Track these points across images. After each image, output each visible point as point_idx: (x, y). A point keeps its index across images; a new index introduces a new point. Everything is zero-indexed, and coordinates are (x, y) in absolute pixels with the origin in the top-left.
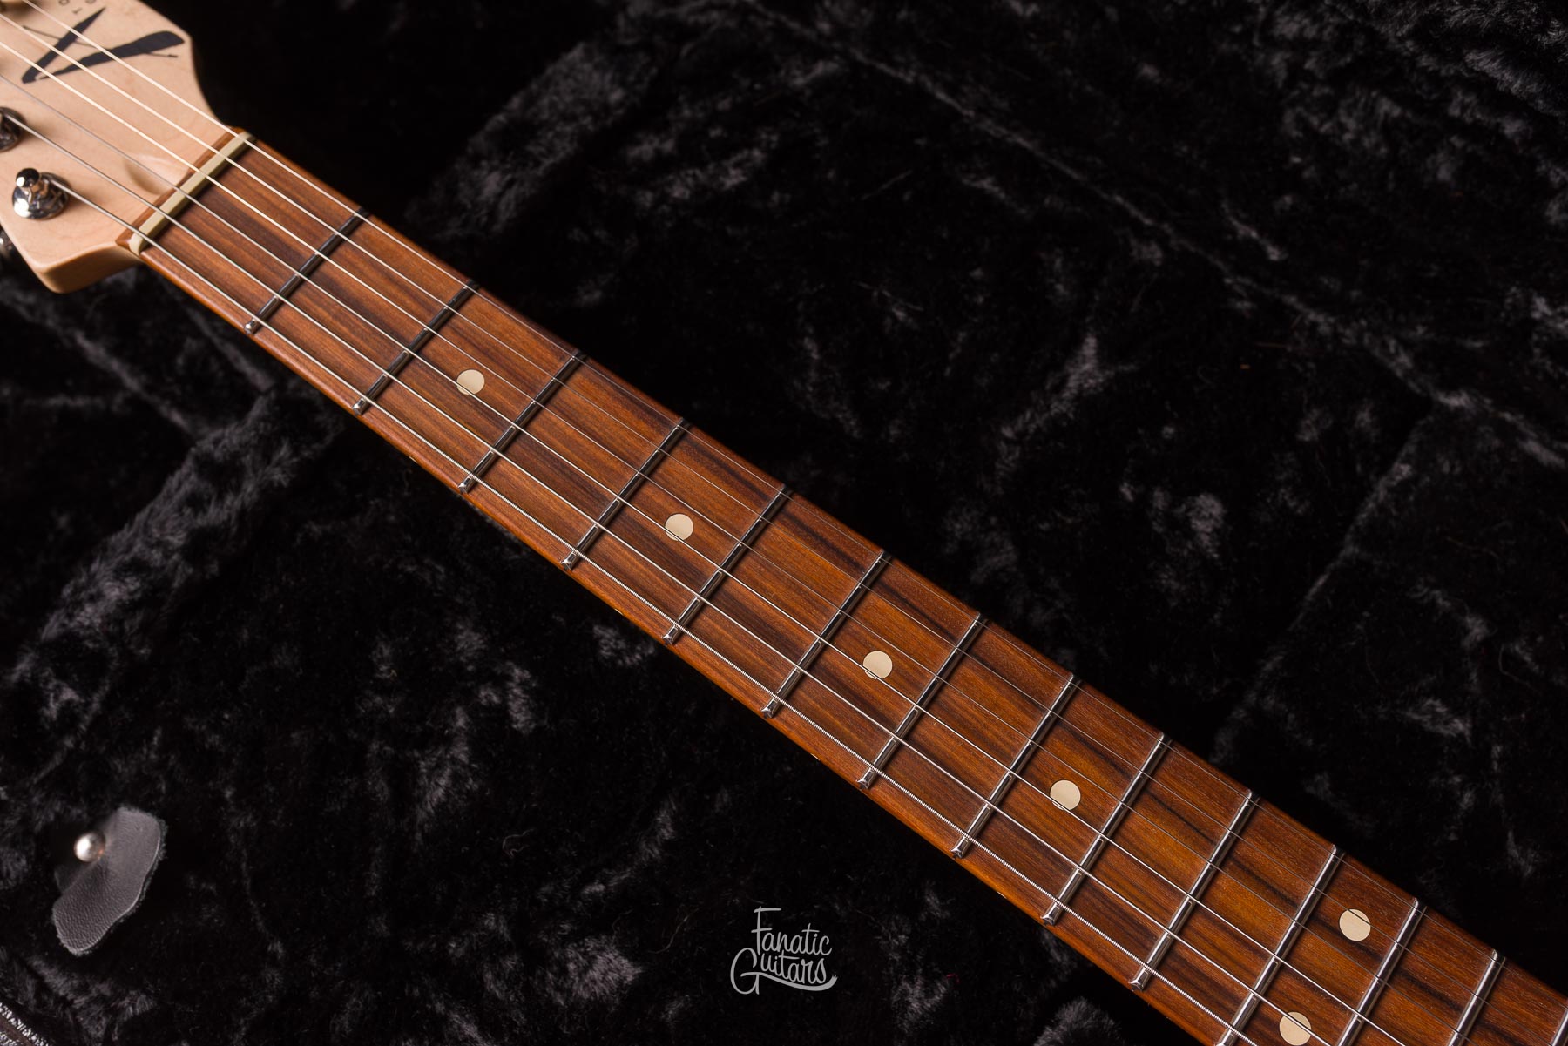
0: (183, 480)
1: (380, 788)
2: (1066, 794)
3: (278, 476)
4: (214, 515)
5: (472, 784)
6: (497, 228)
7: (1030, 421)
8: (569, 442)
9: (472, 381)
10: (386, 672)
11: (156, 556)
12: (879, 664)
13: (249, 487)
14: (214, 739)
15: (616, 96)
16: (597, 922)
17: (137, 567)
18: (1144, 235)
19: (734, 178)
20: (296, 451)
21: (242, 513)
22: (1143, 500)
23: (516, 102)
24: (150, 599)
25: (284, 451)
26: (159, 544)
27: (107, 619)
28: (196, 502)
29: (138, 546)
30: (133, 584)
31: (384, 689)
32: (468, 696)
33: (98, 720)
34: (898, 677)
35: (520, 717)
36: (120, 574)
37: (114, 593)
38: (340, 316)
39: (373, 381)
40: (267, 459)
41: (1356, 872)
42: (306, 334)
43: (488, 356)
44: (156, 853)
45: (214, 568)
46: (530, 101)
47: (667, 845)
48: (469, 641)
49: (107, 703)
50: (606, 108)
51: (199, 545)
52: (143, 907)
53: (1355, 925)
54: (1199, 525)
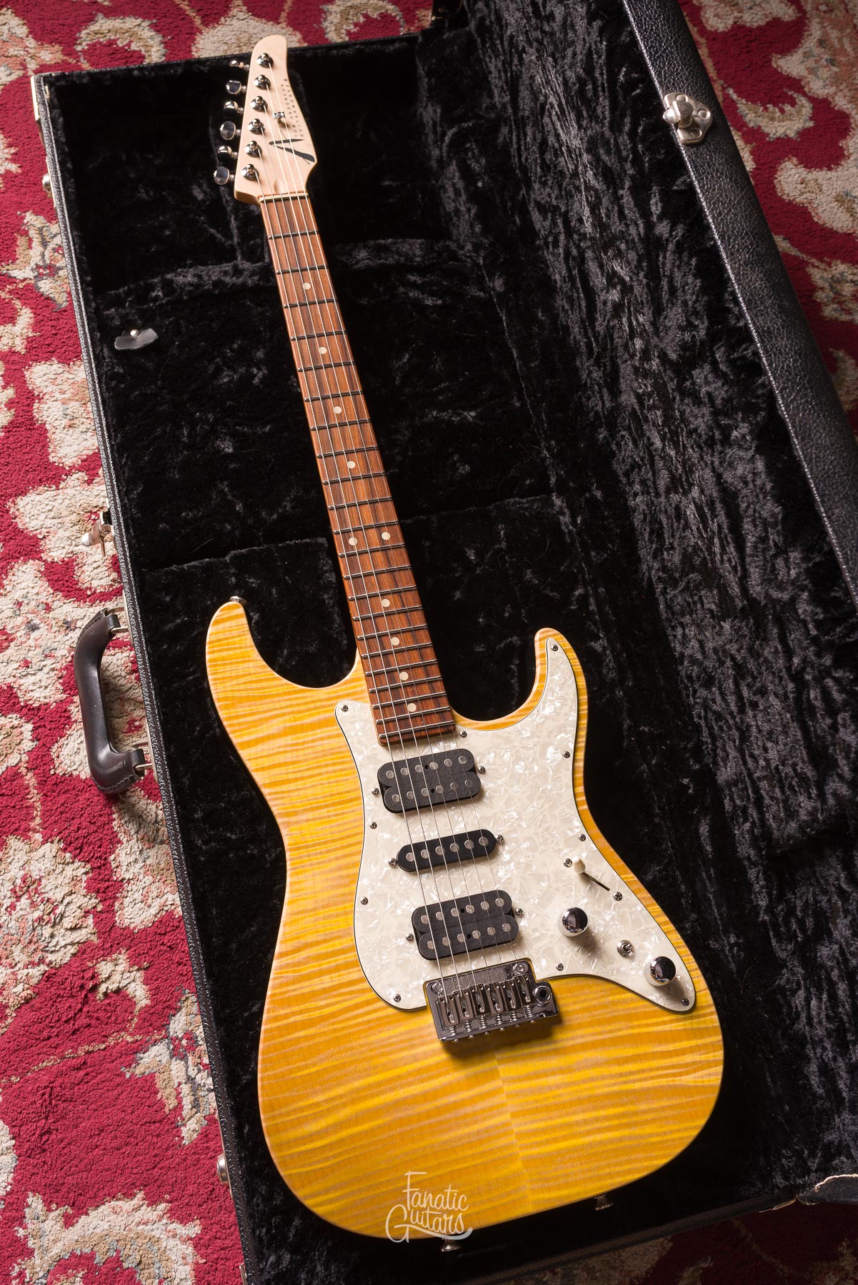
0: (227, 267)
1: (211, 368)
2: (351, 465)
3: (250, 282)
4: (227, 279)
5: (232, 386)
6: (356, 267)
7: (445, 416)
8: (316, 315)
9: (307, 286)
10: (235, 346)
11: (206, 278)
12: (338, 410)
13: (241, 280)
14: (184, 329)
15: (418, 259)
16: (234, 435)
17: (200, 277)
18: (520, 398)
19: (429, 302)
20: (259, 280)
21: (234, 284)
22: (452, 455)
23: (390, 240)
24: (197, 286)
25: (256, 278)
26: (210, 276)
27: (184, 283)
28: (226, 273)
29: (204, 273)
30: (196, 280)
31: (232, 350)
32: (249, 366)
33: (162, 304)
34: (339, 416)
35: (256, 381)
36: (194, 275)
37: (190, 278)
38: (291, 250)
39: (285, 269)
40: (250, 276)
41: (397, 528)
42: (280, 248)
43: (316, 283)
44: (151, 341)
45: (216, 292)
46: (394, 243)
47: (264, 433)
48: (260, 354)
49: (168, 302)
50: (412, 260)
51: (218, 283)
52: (139, 350)
53: (386, 536)
54: (460, 470)
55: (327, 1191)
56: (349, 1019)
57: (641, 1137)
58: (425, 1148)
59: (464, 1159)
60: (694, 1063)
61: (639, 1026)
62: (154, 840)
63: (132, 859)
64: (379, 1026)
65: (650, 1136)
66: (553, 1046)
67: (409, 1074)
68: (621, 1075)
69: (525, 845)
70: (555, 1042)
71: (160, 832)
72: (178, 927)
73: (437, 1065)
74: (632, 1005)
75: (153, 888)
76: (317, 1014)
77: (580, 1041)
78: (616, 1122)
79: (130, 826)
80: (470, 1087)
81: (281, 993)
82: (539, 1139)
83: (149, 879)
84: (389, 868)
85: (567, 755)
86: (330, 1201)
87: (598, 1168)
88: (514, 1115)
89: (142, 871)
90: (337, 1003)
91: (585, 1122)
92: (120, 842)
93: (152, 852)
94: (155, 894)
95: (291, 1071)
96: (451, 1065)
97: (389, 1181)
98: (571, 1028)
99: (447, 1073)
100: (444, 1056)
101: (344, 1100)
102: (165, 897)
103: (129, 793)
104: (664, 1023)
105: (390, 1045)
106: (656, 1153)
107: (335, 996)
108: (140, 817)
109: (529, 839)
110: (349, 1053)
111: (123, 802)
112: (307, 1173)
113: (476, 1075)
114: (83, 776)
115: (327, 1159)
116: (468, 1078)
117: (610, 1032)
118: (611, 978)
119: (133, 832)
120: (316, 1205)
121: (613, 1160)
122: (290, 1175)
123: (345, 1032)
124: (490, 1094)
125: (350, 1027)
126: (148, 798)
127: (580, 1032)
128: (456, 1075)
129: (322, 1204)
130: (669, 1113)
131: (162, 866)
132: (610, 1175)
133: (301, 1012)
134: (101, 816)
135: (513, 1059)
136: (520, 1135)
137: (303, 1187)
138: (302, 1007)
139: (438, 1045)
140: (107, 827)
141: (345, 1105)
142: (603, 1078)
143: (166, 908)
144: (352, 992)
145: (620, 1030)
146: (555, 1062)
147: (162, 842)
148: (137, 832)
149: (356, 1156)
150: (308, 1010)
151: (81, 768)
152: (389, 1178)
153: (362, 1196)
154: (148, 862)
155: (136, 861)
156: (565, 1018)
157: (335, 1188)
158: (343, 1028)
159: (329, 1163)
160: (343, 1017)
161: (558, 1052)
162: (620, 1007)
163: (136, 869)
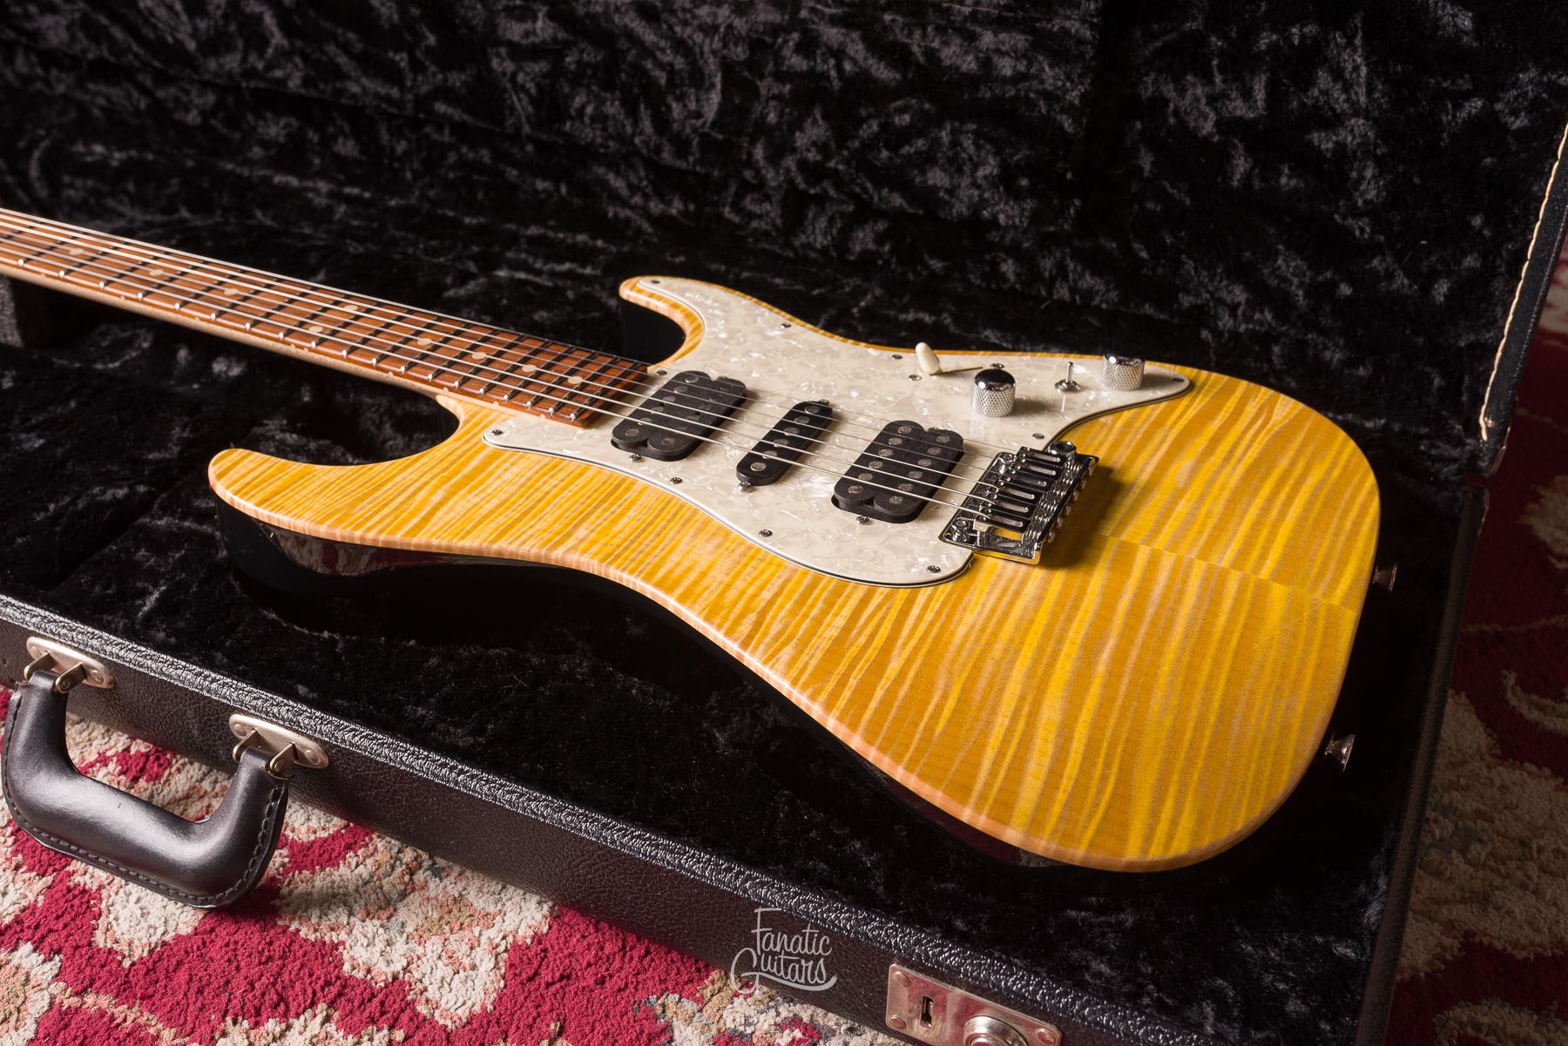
55: (1155, 814)
56: (915, 627)
57: (1323, 482)
58: (1178, 660)
59: (1227, 631)
60: (1260, 410)
61: (1175, 423)
62: (388, 902)
63: (380, 945)
64: (955, 607)
65: (1328, 473)
66: (1137, 490)
67: (1054, 615)
68: (1227, 460)
69: (854, 394)
70: (1132, 485)
71: (386, 888)
72: (545, 950)
73: (1066, 586)
74: (1144, 416)
75: (453, 946)
76: (871, 654)
77: (1150, 469)
78: (1287, 489)
79: (332, 917)
80: (1127, 574)
81: (802, 671)
82: (1256, 553)
83: (434, 945)
84: (747, 496)
85: (787, 326)
86: (1174, 822)
87: (1339, 527)
88: (1204, 556)
89: (412, 944)
90: (879, 626)
91: (1265, 510)
92: (335, 946)
93: (402, 914)
94: (465, 948)
95: (930, 728)
96: (1077, 577)
97: (1196, 728)
98: (1124, 469)
99: (1086, 583)
100: (1060, 576)
101: (1029, 699)
102: (484, 939)
103: (285, 891)
104: (1188, 406)
105: (993, 610)
106: (1356, 480)
107: (866, 624)
108: (334, 896)
109: (850, 388)
110: (964, 654)
111: (288, 905)
112: (1105, 818)
113: (1114, 561)
114: (185, 930)
115: (1104, 778)
116: (1112, 569)
117: (1162, 443)
118: (1094, 410)
119: (344, 919)
120: (1167, 847)
121: (1339, 513)
122: (1091, 844)
123: (929, 641)
124: (1153, 563)
125: (927, 632)
126: (323, 869)
127: (1139, 463)
128: (1097, 578)
129: (1170, 837)
130: (1308, 452)
131: (436, 916)
132: (1357, 524)
133: (852, 666)
134: (271, 943)
135: (1124, 524)
136: (1237, 563)
137: (1124, 841)
138: (846, 661)
139: (1039, 574)
140: (296, 947)
141: (1037, 703)
142: (1218, 472)
143: (502, 948)
144: (879, 607)
145: (1166, 436)
146: (1159, 498)
147: (403, 895)
148: (351, 914)
149: (1128, 740)
150: (857, 658)
151: (172, 924)
152: (1191, 725)
153: (1195, 777)
154: (410, 929)
155: (389, 943)
156: (1110, 464)
157: (1158, 800)
158: (922, 640)
159: (1112, 779)
160: (905, 632)
161: (1149, 488)
162: (1137, 424)
163: (400, 946)
